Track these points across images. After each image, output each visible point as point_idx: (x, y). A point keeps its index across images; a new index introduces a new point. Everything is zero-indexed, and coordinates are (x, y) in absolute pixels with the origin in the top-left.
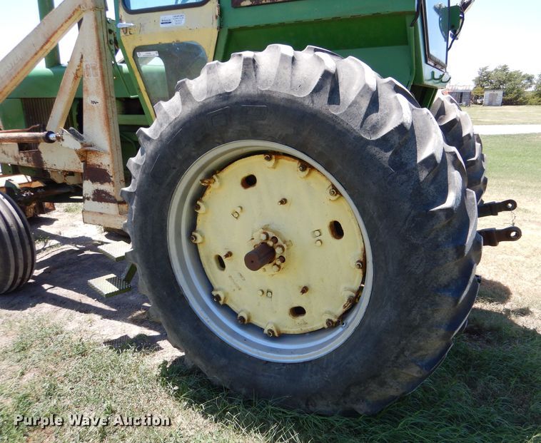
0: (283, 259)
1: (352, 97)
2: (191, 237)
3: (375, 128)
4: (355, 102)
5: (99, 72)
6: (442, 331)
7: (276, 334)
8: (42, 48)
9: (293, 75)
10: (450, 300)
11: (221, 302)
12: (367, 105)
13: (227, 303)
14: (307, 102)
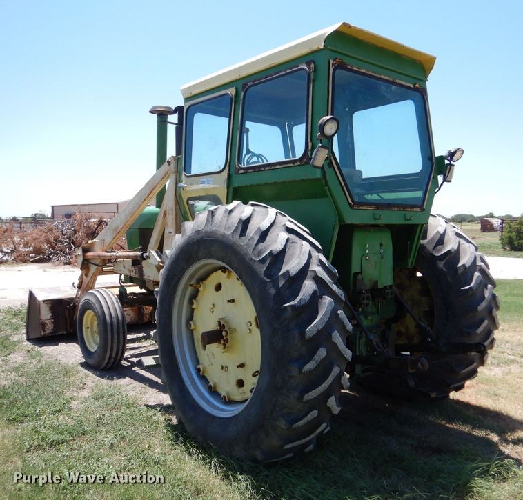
0: (227, 341)
1: (251, 235)
2: (188, 325)
3: (260, 253)
4: (252, 237)
5: (174, 212)
6: (296, 394)
7: (227, 400)
8: (148, 197)
9: (228, 220)
10: (297, 369)
11: (201, 373)
12: (257, 239)
13: (206, 375)
14: (230, 237)
